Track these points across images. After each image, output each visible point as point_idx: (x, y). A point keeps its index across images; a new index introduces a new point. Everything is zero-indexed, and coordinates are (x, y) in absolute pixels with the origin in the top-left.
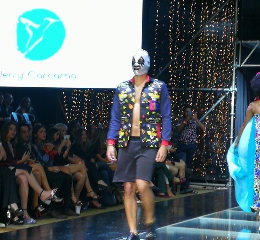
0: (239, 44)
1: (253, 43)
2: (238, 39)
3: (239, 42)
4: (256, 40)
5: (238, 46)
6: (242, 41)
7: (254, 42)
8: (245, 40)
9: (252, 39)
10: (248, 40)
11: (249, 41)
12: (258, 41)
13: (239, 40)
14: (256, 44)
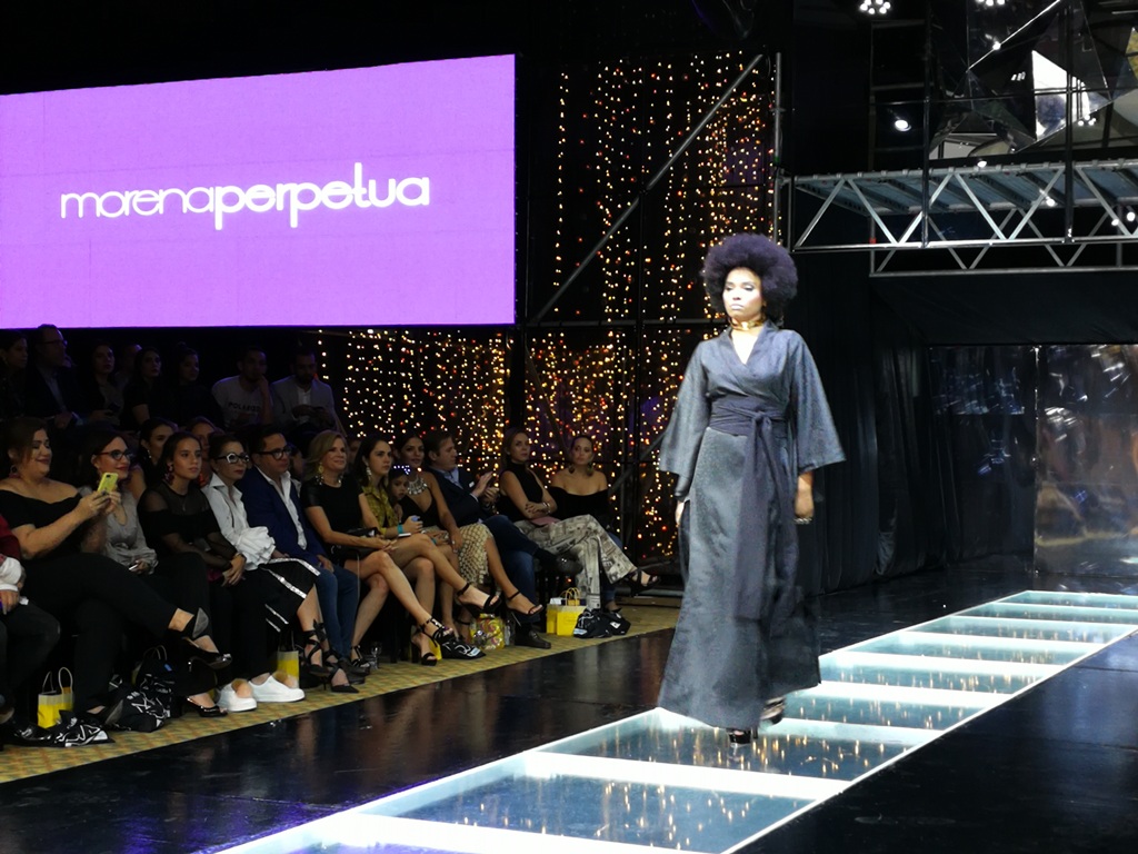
0: (787, 185)
1: (824, 182)
2: (783, 171)
3: (787, 180)
4: (834, 173)
5: (783, 190)
6: (796, 179)
7: (832, 178)
8: (802, 174)
9: (824, 173)
10: (811, 175)
11: (815, 177)
12: (839, 176)
13: (786, 175)
14: (836, 183)
